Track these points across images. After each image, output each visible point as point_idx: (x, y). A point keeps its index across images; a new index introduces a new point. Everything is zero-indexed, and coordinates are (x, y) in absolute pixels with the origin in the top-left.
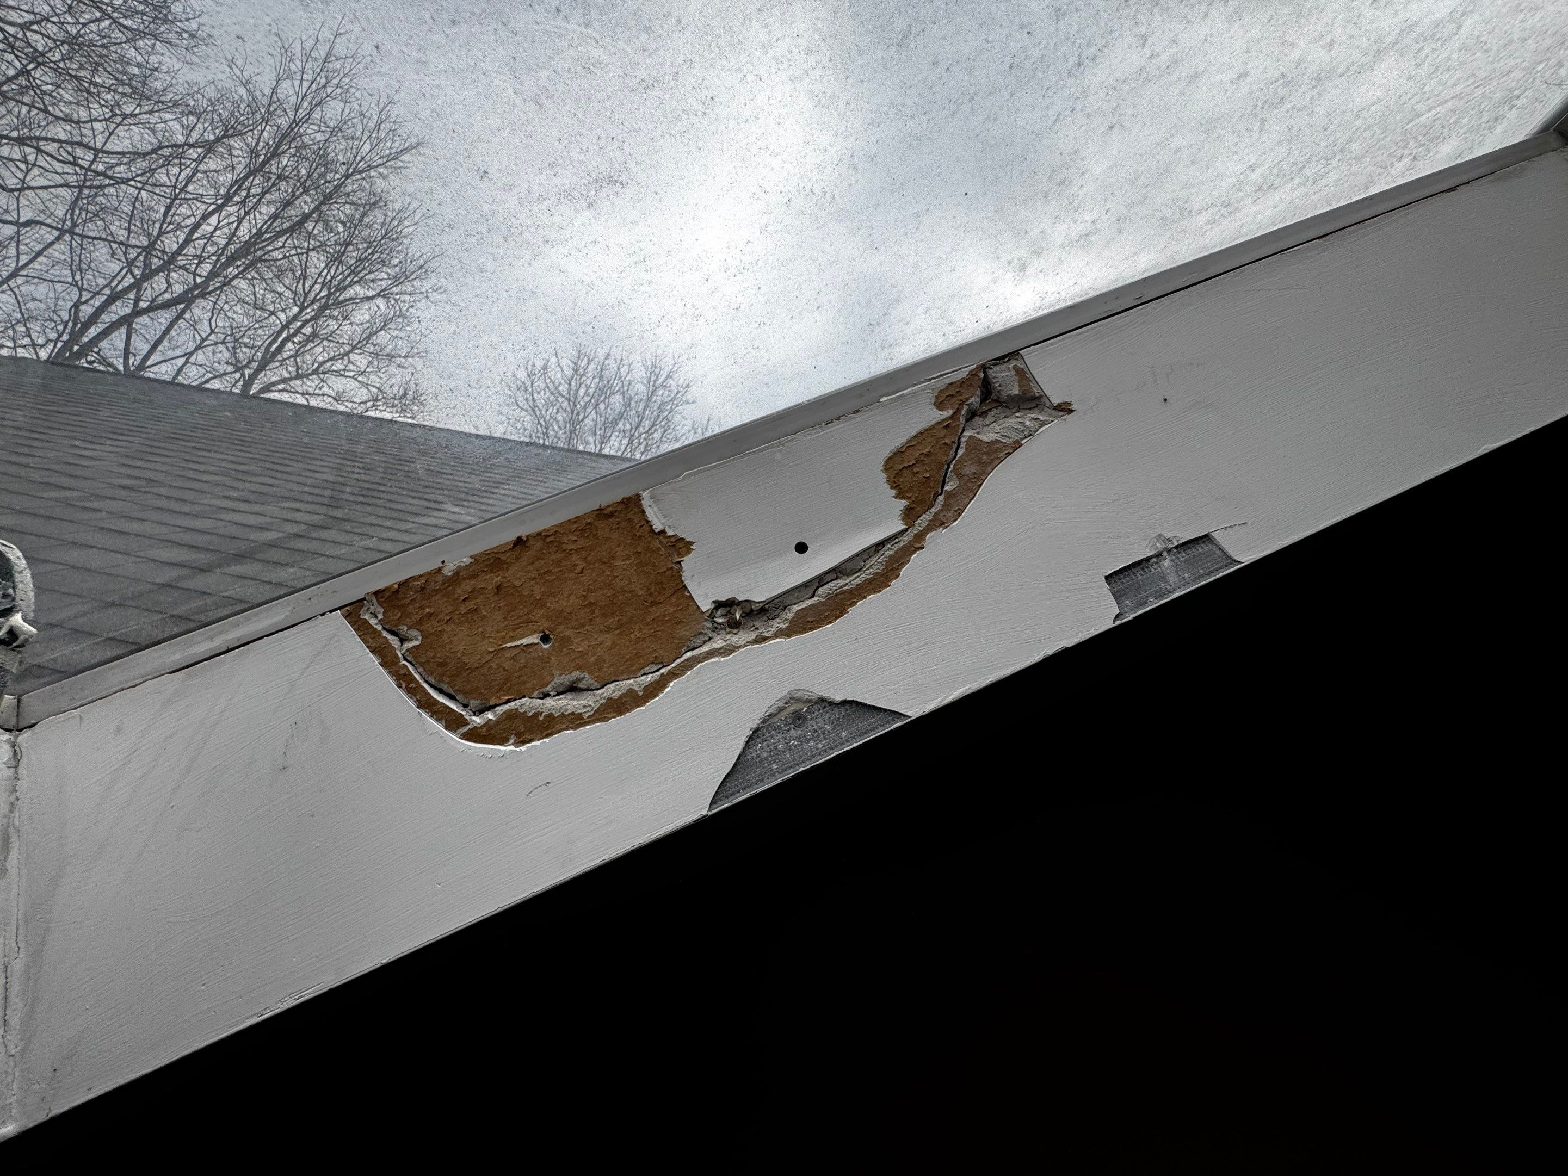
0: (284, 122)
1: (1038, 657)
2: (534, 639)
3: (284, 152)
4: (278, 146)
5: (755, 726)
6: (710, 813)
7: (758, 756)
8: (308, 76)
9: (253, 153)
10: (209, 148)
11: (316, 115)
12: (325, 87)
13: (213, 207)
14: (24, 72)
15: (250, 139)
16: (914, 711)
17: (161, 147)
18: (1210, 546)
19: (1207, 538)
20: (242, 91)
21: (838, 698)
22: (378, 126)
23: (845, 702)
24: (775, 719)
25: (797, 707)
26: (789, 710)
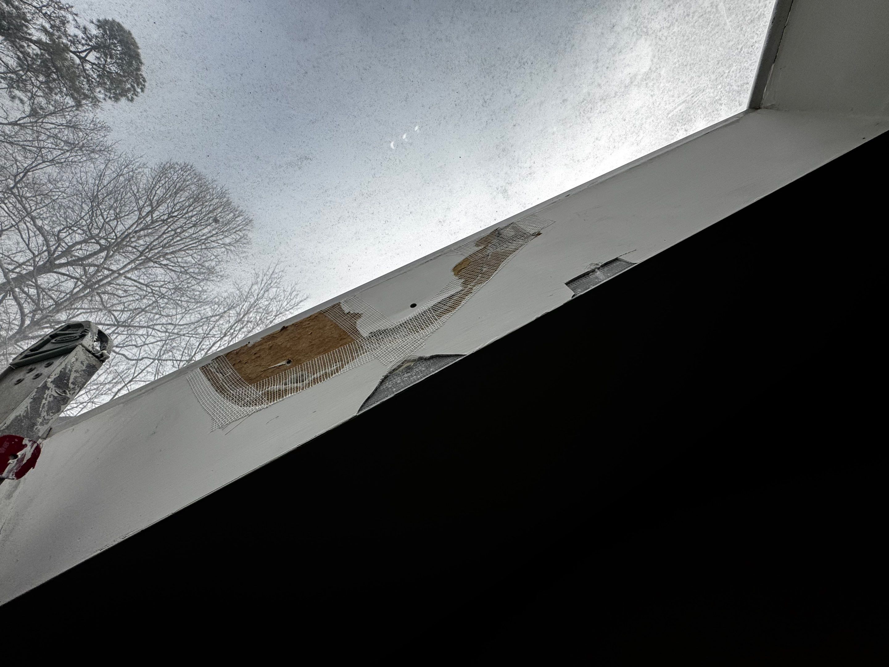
0: (252, 300)
1: (534, 318)
2: (284, 363)
3: (251, 311)
4: (248, 310)
5: (385, 374)
6: (358, 414)
7: (387, 387)
8: (265, 281)
9: (239, 314)
10: (221, 316)
11: (266, 295)
12: (270, 284)
13: (219, 338)
14: (156, 301)
15: (238, 309)
16: (468, 353)
17: (202, 319)
18: (619, 262)
19: (617, 259)
20: (238, 292)
21: (428, 355)
22: (291, 294)
23: (432, 357)
24: (397, 371)
25: (408, 364)
26: (404, 366)
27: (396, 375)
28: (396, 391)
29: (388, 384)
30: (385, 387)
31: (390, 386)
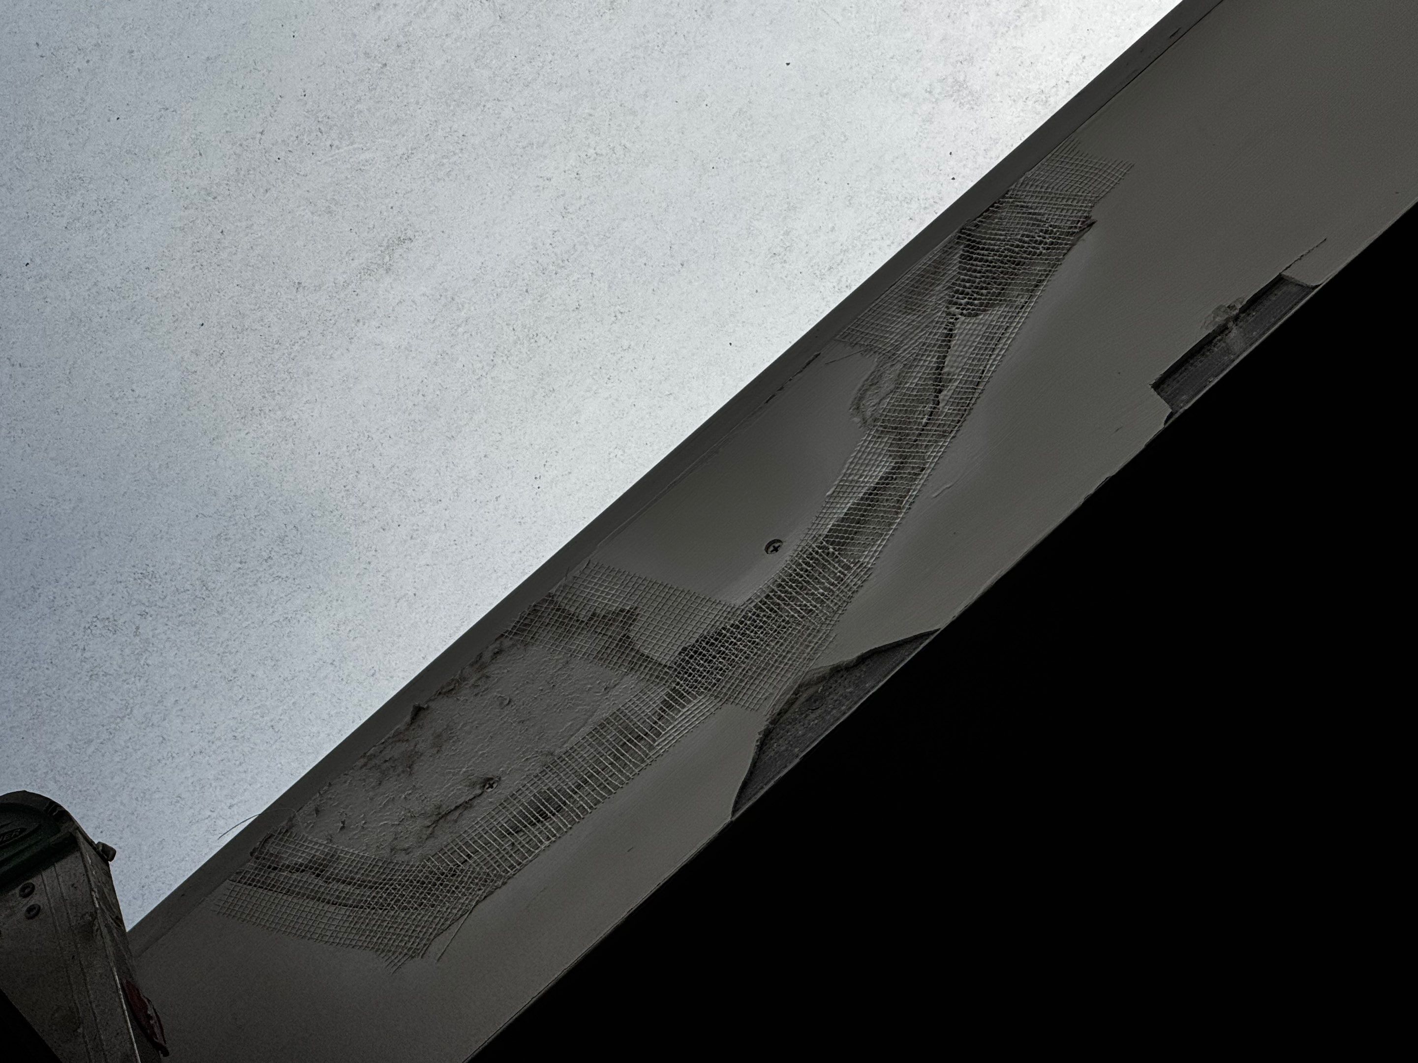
1: (1076, 503)
5: (763, 728)
6: (734, 819)
7: (777, 752)
16: (942, 625)
18: (1283, 289)
19: (1280, 280)
23: (863, 659)
24: (788, 715)
25: (811, 691)
26: (802, 699)
27: (790, 723)
28: (801, 752)
29: (777, 746)
30: (772, 754)
31: (783, 748)
